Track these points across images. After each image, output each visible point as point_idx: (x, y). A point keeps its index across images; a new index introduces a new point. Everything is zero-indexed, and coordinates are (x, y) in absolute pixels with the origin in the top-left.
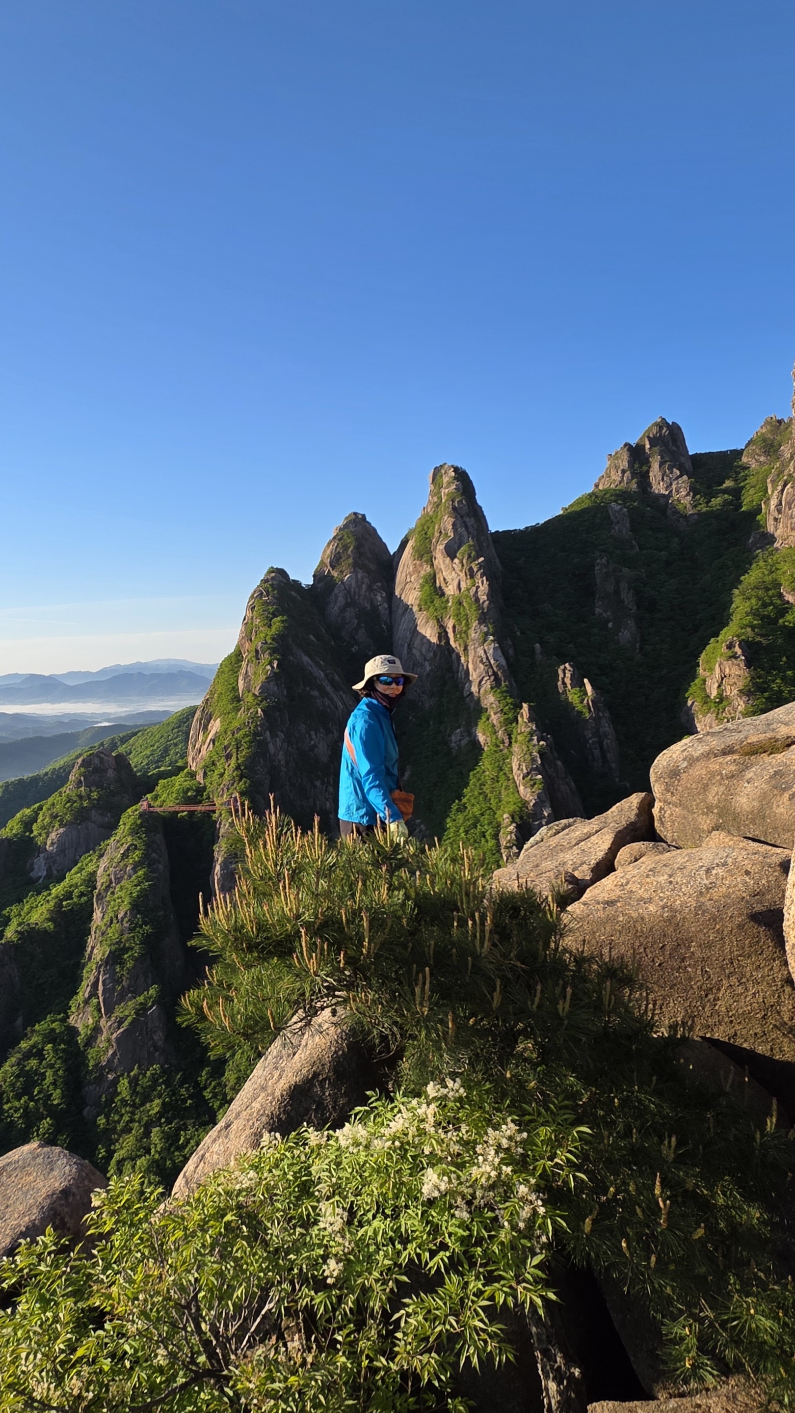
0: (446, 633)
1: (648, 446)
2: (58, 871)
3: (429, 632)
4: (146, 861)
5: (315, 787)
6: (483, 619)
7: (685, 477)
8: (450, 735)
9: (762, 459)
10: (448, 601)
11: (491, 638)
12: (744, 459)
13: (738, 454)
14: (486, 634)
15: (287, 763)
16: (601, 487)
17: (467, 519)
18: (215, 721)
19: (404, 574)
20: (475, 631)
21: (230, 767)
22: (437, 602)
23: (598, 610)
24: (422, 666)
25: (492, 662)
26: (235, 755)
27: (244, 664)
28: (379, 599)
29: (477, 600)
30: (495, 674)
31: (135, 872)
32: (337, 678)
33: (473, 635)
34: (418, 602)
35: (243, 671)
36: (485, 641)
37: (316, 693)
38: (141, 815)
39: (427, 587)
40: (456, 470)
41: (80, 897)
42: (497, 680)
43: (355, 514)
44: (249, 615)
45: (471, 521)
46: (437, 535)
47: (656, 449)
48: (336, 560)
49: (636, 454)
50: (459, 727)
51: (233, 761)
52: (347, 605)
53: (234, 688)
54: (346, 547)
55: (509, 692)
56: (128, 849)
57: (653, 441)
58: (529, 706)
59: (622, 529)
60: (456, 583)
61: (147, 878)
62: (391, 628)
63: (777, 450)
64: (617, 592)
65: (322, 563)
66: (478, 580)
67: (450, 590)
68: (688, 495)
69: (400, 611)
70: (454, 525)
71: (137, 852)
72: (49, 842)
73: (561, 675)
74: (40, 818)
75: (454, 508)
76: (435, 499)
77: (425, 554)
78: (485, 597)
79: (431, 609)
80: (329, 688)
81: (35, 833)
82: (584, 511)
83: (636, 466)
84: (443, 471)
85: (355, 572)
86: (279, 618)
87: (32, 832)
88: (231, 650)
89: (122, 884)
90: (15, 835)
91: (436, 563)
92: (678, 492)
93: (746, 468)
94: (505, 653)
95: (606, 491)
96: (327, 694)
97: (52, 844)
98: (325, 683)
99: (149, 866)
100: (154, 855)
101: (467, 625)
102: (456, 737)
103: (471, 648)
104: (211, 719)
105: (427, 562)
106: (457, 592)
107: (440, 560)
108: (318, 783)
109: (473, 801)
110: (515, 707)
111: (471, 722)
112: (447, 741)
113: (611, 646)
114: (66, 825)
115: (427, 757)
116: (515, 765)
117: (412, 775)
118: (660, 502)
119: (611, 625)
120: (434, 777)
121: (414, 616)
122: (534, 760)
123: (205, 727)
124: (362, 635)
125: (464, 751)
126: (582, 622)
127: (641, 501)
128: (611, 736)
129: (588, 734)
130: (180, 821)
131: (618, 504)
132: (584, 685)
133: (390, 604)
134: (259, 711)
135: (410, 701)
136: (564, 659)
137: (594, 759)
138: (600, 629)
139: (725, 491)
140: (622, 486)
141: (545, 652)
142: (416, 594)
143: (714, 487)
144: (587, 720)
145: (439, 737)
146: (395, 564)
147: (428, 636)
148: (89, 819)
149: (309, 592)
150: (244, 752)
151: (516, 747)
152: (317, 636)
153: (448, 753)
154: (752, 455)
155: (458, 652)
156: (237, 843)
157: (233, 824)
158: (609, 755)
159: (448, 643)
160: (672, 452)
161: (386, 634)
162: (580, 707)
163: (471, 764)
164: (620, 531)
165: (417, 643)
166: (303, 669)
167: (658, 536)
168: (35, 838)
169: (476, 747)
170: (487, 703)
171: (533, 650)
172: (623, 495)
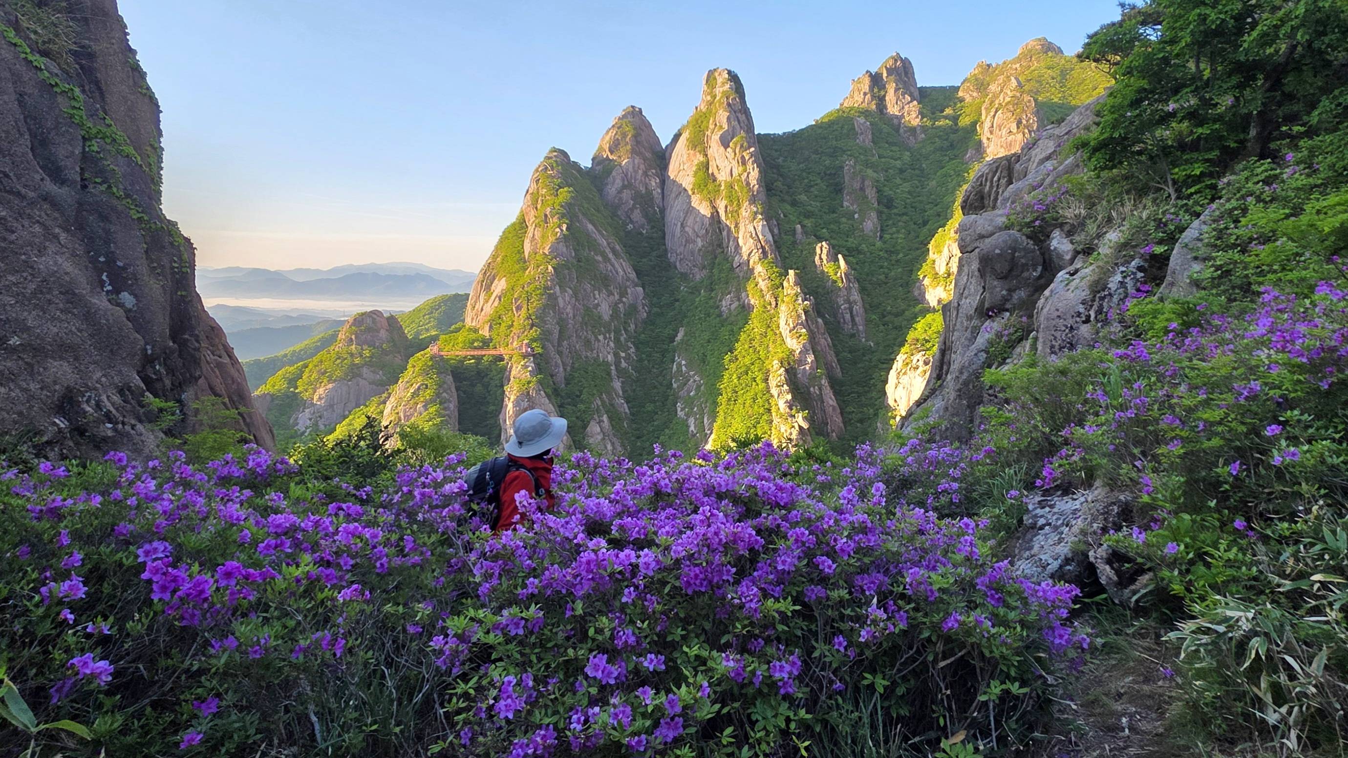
0: (718, 210)
1: (885, 75)
2: (325, 426)
3: (705, 210)
4: (438, 399)
5: (599, 341)
6: (753, 200)
7: (915, 103)
8: (721, 301)
9: (975, 94)
10: (720, 185)
11: (760, 216)
12: (960, 94)
13: (956, 89)
14: (756, 213)
15: (574, 316)
16: (845, 105)
17: (739, 116)
18: (499, 280)
19: (678, 162)
20: (746, 210)
21: (520, 318)
22: (711, 187)
23: (846, 204)
24: (694, 242)
25: (761, 237)
26: (525, 306)
27: (531, 229)
29: (748, 184)
30: (763, 247)
31: (427, 409)
32: (617, 247)
33: (744, 213)
34: (692, 185)
35: (529, 235)
36: (754, 219)
37: (599, 258)
38: (429, 360)
39: (701, 173)
40: (729, 72)
42: (764, 253)
43: (632, 107)
44: (534, 186)
45: (742, 117)
46: (712, 126)
47: (892, 77)
48: (614, 147)
49: (876, 80)
50: (729, 293)
51: (523, 312)
52: (624, 187)
53: (519, 252)
54: (624, 135)
55: (775, 262)
56: (420, 387)
58: (795, 273)
59: (865, 139)
60: (728, 169)
61: (440, 413)
62: (663, 211)
63: (985, 89)
64: (862, 189)
65: (601, 148)
66: (750, 166)
67: (722, 177)
68: (917, 116)
69: (673, 195)
70: (728, 118)
71: (429, 391)
73: (818, 251)
74: (306, 374)
75: (729, 105)
76: (709, 98)
77: (699, 143)
78: (756, 182)
79: (705, 192)
80: (611, 256)
81: (300, 389)
82: (831, 124)
83: (876, 90)
84: (716, 74)
85: (632, 158)
86: (565, 189)
87: (297, 388)
88: (513, 219)
89: (414, 419)
90: (279, 391)
91: (710, 152)
92: (909, 114)
93: (962, 100)
94: (771, 231)
95: (852, 108)
96: (609, 260)
97: (320, 399)
98: (608, 250)
99: (441, 404)
100: (445, 393)
101: (739, 205)
102: (727, 303)
103: (742, 226)
104: (494, 279)
105: (701, 151)
106: (729, 179)
107: (715, 149)
108: (601, 337)
109: (744, 353)
110: (781, 275)
111: (740, 289)
112: (718, 307)
113: (857, 233)
114: (335, 381)
115: (700, 319)
116: (782, 322)
117: (686, 335)
118: (895, 121)
119: (856, 216)
120: (706, 336)
121: (689, 197)
122: (799, 316)
123: (488, 288)
124: (637, 215)
125: (734, 313)
126: (834, 212)
127: (880, 119)
128: (860, 303)
129: (841, 301)
130: (467, 368)
131: (862, 120)
132: (838, 260)
133: (663, 189)
134: (550, 267)
135: (682, 274)
136: (820, 239)
137: (845, 322)
138: (848, 219)
139: (946, 117)
140: (865, 105)
141: (805, 233)
142: (691, 179)
143: (938, 114)
144: (840, 289)
145: (711, 302)
146: (667, 155)
147: (702, 212)
148: (360, 375)
149: (588, 173)
150: (535, 303)
151: (783, 308)
152: (598, 211)
153: (720, 315)
154: (967, 90)
155: (729, 229)
156: (529, 383)
157: (525, 367)
158: (857, 319)
159: (719, 222)
160: (905, 82)
161: (659, 216)
162: (834, 278)
163: (740, 324)
164: (864, 141)
165: (690, 222)
166: (588, 235)
167: (894, 148)
168: (300, 393)
169: (746, 310)
170: (756, 272)
171: (794, 230)
172: (866, 113)
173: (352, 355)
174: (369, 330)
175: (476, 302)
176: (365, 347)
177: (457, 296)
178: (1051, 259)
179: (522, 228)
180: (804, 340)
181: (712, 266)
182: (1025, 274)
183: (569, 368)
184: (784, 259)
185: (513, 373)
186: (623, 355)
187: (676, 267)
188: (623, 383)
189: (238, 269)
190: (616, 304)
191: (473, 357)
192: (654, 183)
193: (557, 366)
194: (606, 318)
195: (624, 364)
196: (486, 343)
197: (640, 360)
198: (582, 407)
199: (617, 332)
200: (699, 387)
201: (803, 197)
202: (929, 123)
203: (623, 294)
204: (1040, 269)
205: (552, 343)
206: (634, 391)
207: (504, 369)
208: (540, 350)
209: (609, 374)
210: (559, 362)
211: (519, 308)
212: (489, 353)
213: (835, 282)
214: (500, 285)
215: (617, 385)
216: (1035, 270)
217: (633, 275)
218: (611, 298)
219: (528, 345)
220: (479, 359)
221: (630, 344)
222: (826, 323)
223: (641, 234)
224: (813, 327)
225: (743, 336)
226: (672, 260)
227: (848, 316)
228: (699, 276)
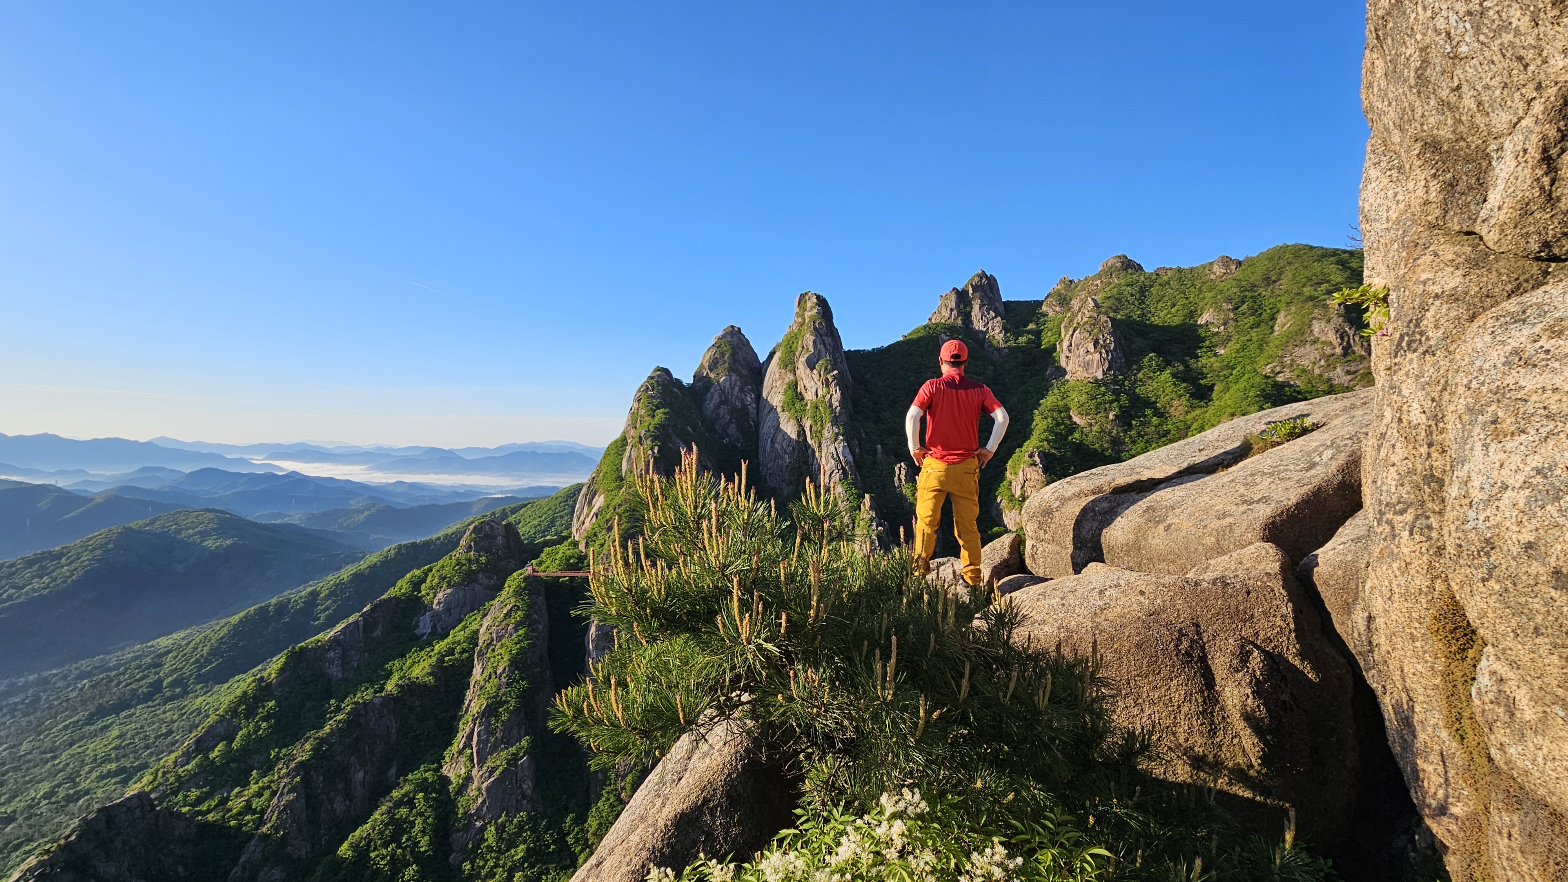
0: (804, 431)
1: (971, 292)
2: (442, 629)
3: (790, 429)
4: (527, 621)
6: (835, 422)
7: (999, 318)
9: (1058, 309)
10: (806, 405)
11: (841, 438)
12: (1044, 308)
13: (1039, 304)
14: (837, 434)
16: (933, 321)
17: (825, 338)
18: (599, 496)
19: (771, 380)
20: (828, 432)
22: (798, 406)
24: (783, 458)
25: (841, 458)
27: (628, 448)
28: (749, 399)
29: (831, 405)
30: (843, 467)
31: (516, 631)
33: (826, 434)
34: (781, 404)
35: (627, 454)
36: (836, 440)
38: (525, 579)
39: (790, 392)
40: (818, 297)
41: (461, 653)
42: (845, 473)
43: (732, 327)
44: (636, 405)
45: (828, 340)
46: (800, 349)
47: (977, 294)
48: (714, 364)
49: (962, 297)
52: (721, 403)
53: (617, 469)
54: (723, 354)
55: (854, 484)
56: (511, 610)
57: (975, 288)
58: (871, 497)
60: (814, 391)
61: (527, 636)
62: (757, 425)
63: (1069, 303)
65: (702, 366)
66: (832, 389)
67: (809, 396)
68: (1001, 332)
69: (766, 411)
70: (814, 342)
71: (519, 613)
72: (436, 601)
73: (897, 472)
74: (429, 579)
75: (815, 328)
76: (800, 320)
77: (789, 364)
78: (837, 404)
79: (793, 411)
81: (423, 593)
82: (919, 339)
83: (962, 306)
84: (807, 298)
85: (730, 375)
86: (662, 410)
87: (420, 591)
88: (617, 435)
89: (503, 642)
90: (404, 594)
91: (798, 372)
92: (993, 330)
93: (1045, 315)
94: (852, 452)
95: (937, 325)
97: (439, 603)
99: (529, 626)
100: (535, 616)
101: (822, 426)
103: (824, 445)
104: (595, 494)
105: (790, 371)
106: (814, 398)
107: (802, 369)
110: (858, 498)
114: (453, 586)
118: (980, 337)
121: (778, 416)
123: (590, 502)
124: (732, 429)
127: (966, 333)
133: (757, 408)
136: (900, 459)
139: (1029, 333)
140: (951, 321)
141: (885, 452)
142: (780, 397)
143: (1021, 329)
146: (763, 371)
147: (790, 431)
148: (476, 581)
149: (689, 390)
152: (693, 429)
154: (1050, 305)
155: (814, 450)
159: (805, 442)
160: (990, 298)
161: (753, 430)
165: (778, 444)
168: (423, 596)
171: (875, 450)
172: (950, 330)
173: (469, 561)
174: (487, 536)
175: (581, 513)
176: (482, 554)
179: (622, 447)
187: (766, 481)
191: (566, 578)
196: (580, 562)
201: (886, 415)
211: (610, 529)
214: (599, 503)
220: (569, 579)
223: (736, 447)
226: (763, 473)
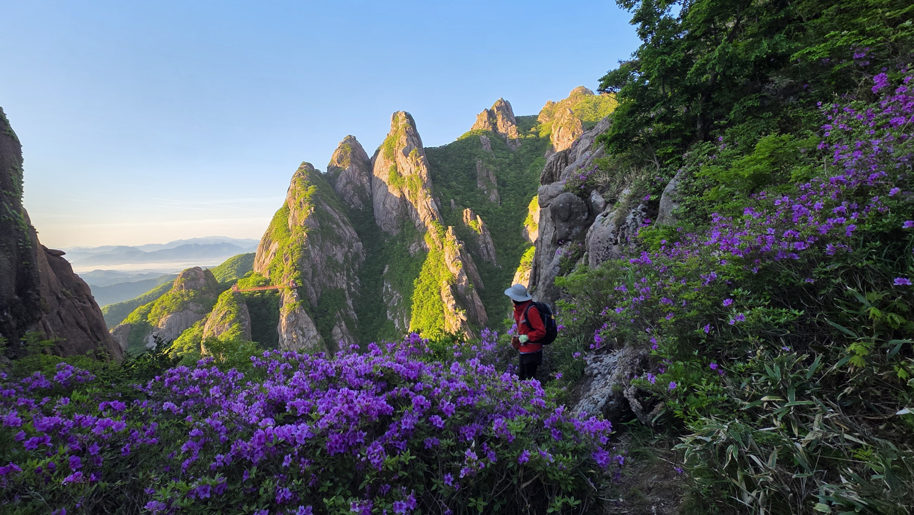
0: (404, 195)
1: (496, 111)
4: (238, 319)
5: (337, 276)
6: (424, 186)
8: (409, 247)
9: (547, 119)
10: (404, 179)
11: (429, 196)
12: (539, 119)
13: (536, 117)
14: (427, 194)
15: (321, 263)
16: (475, 128)
17: (413, 137)
18: (274, 243)
19: (379, 167)
20: (421, 193)
21: (288, 267)
22: (399, 180)
23: (479, 186)
24: (391, 213)
25: (431, 208)
26: (290, 258)
27: (292, 211)
29: (421, 177)
30: (432, 213)
31: (231, 327)
32: (345, 219)
33: (420, 195)
34: (388, 179)
35: (291, 215)
36: (426, 197)
37: (335, 226)
38: (233, 294)
39: (393, 172)
40: (406, 113)
42: (433, 217)
43: (350, 136)
44: (293, 186)
45: (415, 139)
46: (397, 145)
47: (500, 112)
48: (340, 159)
49: (490, 114)
50: (414, 242)
51: (290, 262)
52: (347, 183)
53: (285, 225)
54: (346, 153)
55: (441, 222)
56: (226, 314)
57: (498, 108)
58: (452, 228)
59: (487, 148)
60: (409, 170)
61: (239, 329)
62: (371, 196)
63: (553, 116)
64: (488, 176)
65: (332, 161)
66: (421, 167)
67: (406, 173)
68: (516, 134)
69: (377, 186)
70: (407, 140)
71: (232, 315)
72: (160, 324)
73: (465, 214)
74: (153, 311)
75: (407, 132)
76: (395, 129)
77: (391, 155)
78: (426, 176)
79: (396, 183)
80: (341, 224)
81: (150, 319)
82: (468, 139)
83: (491, 120)
84: (398, 115)
85: (352, 165)
86: (312, 187)
87: (147, 319)
88: (282, 205)
89: (222, 334)
90: (136, 322)
91: (397, 159)
92: (511, 132)
93: (540, 123)
94: (437, 204)
95: (478, 131)
96: (341, 227)
97: (163, 325)
98: (340, 221)
99: (240, 322)
100: (243, 316)
101: (416, 190)
102: (413, 248)
103: (419, 202)
104: (271, 243)
105: (391, 160)
106: (410, 174)
107: (400, 158)
108: (338, 274)
109: (425, 278)
110: (444, 229)
111: (421, 239)
112: (408, 251)
113: (487, 202)
114: (172, 313)
115: (397, 259)
116: (446, 257)
117: (389, 269)
118: (504, 136)
119: (485, 192)
120: (402, 268)
121: (387, 187)
122: (456, 253)
123: (267, 249)
124: (356, 199)
125: (418, 254)
126: (472, 191)
127: (495, 136)
128: (491, 243)
129: (480, 243)
130: (256, 298)
131: (484, 137)
132: (476, 219)
133: (371, 183)
134: (305, 233)
135: (385, 232)
136: (465, 207)
137: (484, 255)
138: (481, 194)
139: (532, 133)
140: (485, 129)
141: (456, 204)
142: (387, 176)
143: (527, 131)
144: (479, 236)
145: (404, 248)
146: (372, 163)
147: (395, 195)
148: (188, 308)
149: (325, 176)
150: (297, 256)
151: (446, 248)
152: (333, 198)
153: (409, 256)
154: (543, 117)
155: (412, 204)
156: (295, 305)
157: (292, 295)
158: (491, 253)
159: (405, 200)
160: (507, 114)
161: (369, 199)
162: (476, 229)
163: (422, 260)
164: (486, 149)
165: (388, 201)
166: (327, 213)
167: (504, 152)
168: (150, 322)
169: (424, 252)
170: (429, 229)
171: (450, 202)
172: (486, 133)
173: (182, 296)
174: (193, 279)
175: (260, 258)
176: (191, 290)
177: (248, 255)
178: (592, 208)
179: (287, 211)
180: (460, 267)
181: (403, 227)
182: (578, 218)
183: (319, 294)
184: (445, 220)
185: (285, 300)
186: (352, 284)
187: (381, 229)
188: (353, 301)
189: (109, 247)
190: (346, 253)
191: (260, 291)
192: (365, 180)
193: (312, 293)
194: (341, 262)
195: (353, 289)
196: (267, 282)
197: (363, 287)
198: (328, 317)
199: (348, 270)
200: (399, 300)
201: (454, 183)
202: (523, 137)
203: (350, 246)
204: (586, 214)
205: (308, 279)
206: (360, 305)
207: (279, 297)
208: (301, 285)
209: (344, 296)
210: (313, 291)
211: (287, 260)
212: (268, 289)
213: (476, 231)
214: (274, 247)
215: (350, 302)
216: (584, 215)
217: (356, 235)
218: (343, 249)
219: (294, 282)
220: (263, 292)
221: (356, 277)
222: (472, 256)
223: (359, 210)
224: (465, 259)
225: (424, 268)
226: (379, 224)
227: (485, 251)
228: (395, 233)
